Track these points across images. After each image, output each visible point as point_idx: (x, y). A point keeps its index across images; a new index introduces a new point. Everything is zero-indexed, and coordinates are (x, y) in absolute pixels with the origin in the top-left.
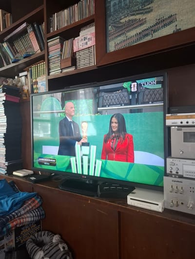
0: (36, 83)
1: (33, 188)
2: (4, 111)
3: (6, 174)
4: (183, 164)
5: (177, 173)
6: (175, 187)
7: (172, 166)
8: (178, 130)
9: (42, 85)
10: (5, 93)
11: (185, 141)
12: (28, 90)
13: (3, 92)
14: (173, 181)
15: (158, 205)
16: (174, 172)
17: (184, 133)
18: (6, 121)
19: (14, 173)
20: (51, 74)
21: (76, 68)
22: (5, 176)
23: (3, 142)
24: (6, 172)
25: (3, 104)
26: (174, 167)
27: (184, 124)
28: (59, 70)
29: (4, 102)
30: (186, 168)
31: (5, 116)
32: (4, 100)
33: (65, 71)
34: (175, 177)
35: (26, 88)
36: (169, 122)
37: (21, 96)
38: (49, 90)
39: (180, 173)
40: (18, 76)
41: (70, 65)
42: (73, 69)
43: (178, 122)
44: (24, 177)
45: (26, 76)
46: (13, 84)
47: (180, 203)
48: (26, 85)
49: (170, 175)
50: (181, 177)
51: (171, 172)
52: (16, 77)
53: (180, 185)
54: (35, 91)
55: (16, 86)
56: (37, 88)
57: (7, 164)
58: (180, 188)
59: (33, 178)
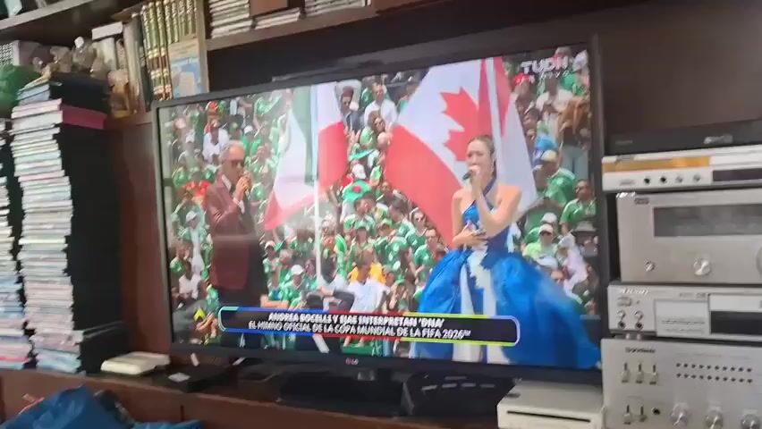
0: (163, 62)
1: (182, 408)
2: (59, 162)
3: (79, 370)
4: (655, 301)
5: (639, 325)
6: (634, 369)
7: (624, 308)
8: (638, 202)
9: (185, 69)
10: (59, 101)
11: (658, 233)
12: (127, 86)
13: (53, 97)
14: (629, 350)
15: (588, 421)
16: (630, 326)
17: (656, 210)
18: (69, 194)
19: (107, 366)
20: (217, 33)
21: (304, 13)
22: (76, 376)
23: (64, 265)
24: (78, 364)
25: (55, 136)
26: (630, 311)
27: (655, 184)
28: (245, 20)
29: (57, 131)
30: (666, 311)
31: (67, 178)
32: (56, 126)
33: (264, 23)
34: (633, 338)
35: (118, 79)
36: (610, 181)
37: (106, 109)
38: (212, 89)
39: (648, 326)
40: (87, 36)
41: (285, 5)
42: (292, 17)
43: (637, 179)
44: (146, 375)
45: (118, 38)
46: (74, 67)
47: (649, 412)
48: (118, 68)
49: (619, 334)
50: (651, 336)
51: (622, 324)
52: (79, 42)
53: (647, 360)
54: (159, 89)
55: (87, 71)
56: (167, 80)
57: (79, 336)
58: (648, 370)
59: (179, 377)
